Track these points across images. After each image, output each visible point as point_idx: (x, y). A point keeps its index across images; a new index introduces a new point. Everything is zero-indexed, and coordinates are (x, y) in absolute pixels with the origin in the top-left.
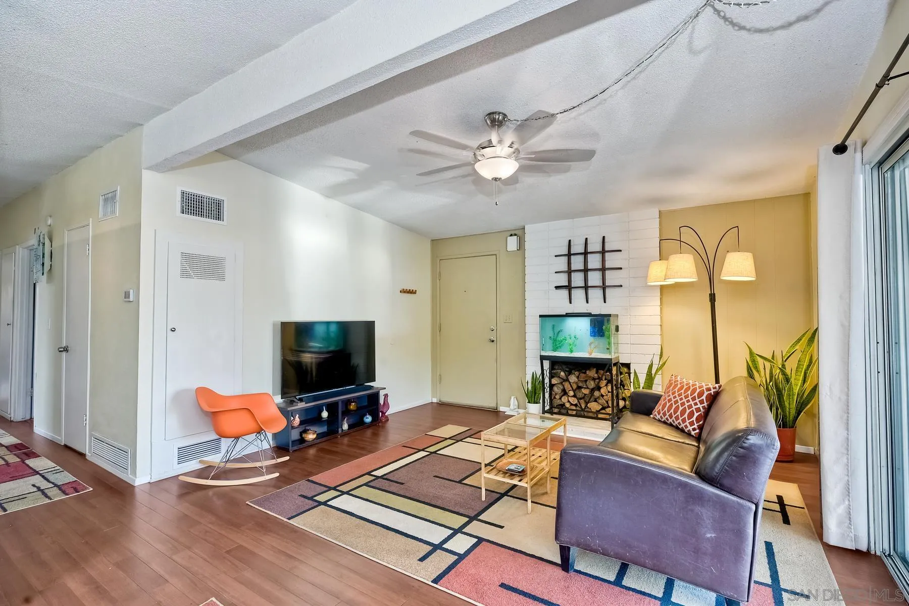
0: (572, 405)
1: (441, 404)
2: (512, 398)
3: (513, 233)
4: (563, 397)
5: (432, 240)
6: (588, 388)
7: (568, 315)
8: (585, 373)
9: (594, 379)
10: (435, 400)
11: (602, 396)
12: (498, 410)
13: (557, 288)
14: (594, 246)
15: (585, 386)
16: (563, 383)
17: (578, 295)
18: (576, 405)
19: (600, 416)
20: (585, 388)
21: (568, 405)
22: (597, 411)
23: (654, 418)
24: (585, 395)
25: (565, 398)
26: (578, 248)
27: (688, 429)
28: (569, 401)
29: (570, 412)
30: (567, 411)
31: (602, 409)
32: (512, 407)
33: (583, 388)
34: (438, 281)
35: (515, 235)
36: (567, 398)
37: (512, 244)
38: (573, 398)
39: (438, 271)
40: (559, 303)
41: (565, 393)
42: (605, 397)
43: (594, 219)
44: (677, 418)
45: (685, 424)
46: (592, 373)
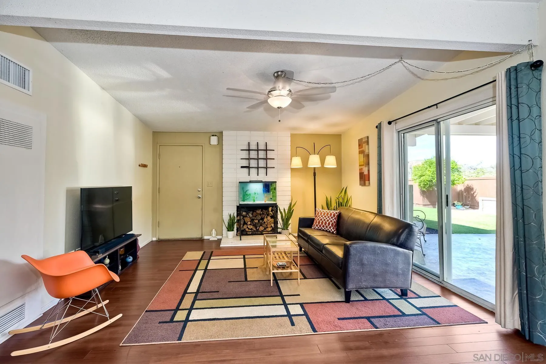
0: (249, 229)
1: (160, 242)
2: (214, 230)
3: (214, 134)
4: (244, 226)
5: (153, 132)
6: (257, 219)
7: (251, 182)
8: (256, 212)
9: (260, 215)
10: (154, 239)
11: (265, 222)
12: (203, 238)
13: (242, 167)
14: (262, 147)
15: (256, 219)
16: (244, 218)
17: (253, 171)
18: (251, 229)
19: (264, 233)
20: (256, 220)
21: (247, 230)
22: (262, 231)
23: (314, 228)
24: (256, 223)
25: (245, 226)
26: (253, 147)
27: (329, 230)
28: (247, 228)
29: (248, 233)
30: (247, 233)
31: (264, 229)
32: (214, 235)
33: (255, 219)
34: (158, 160)
35: (216, 136)
36: (246, 226)
37: (214, 140)
38: (250, 226)
39: (158, 153)
40: (243, 175)
41: (245, 223)
42: (266, 223)
43: (261, 133)
44: (327, 227)
45: (327, 228)
46: (259, 211)
